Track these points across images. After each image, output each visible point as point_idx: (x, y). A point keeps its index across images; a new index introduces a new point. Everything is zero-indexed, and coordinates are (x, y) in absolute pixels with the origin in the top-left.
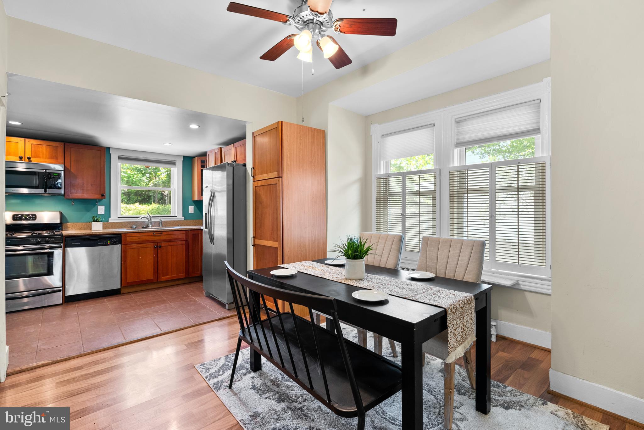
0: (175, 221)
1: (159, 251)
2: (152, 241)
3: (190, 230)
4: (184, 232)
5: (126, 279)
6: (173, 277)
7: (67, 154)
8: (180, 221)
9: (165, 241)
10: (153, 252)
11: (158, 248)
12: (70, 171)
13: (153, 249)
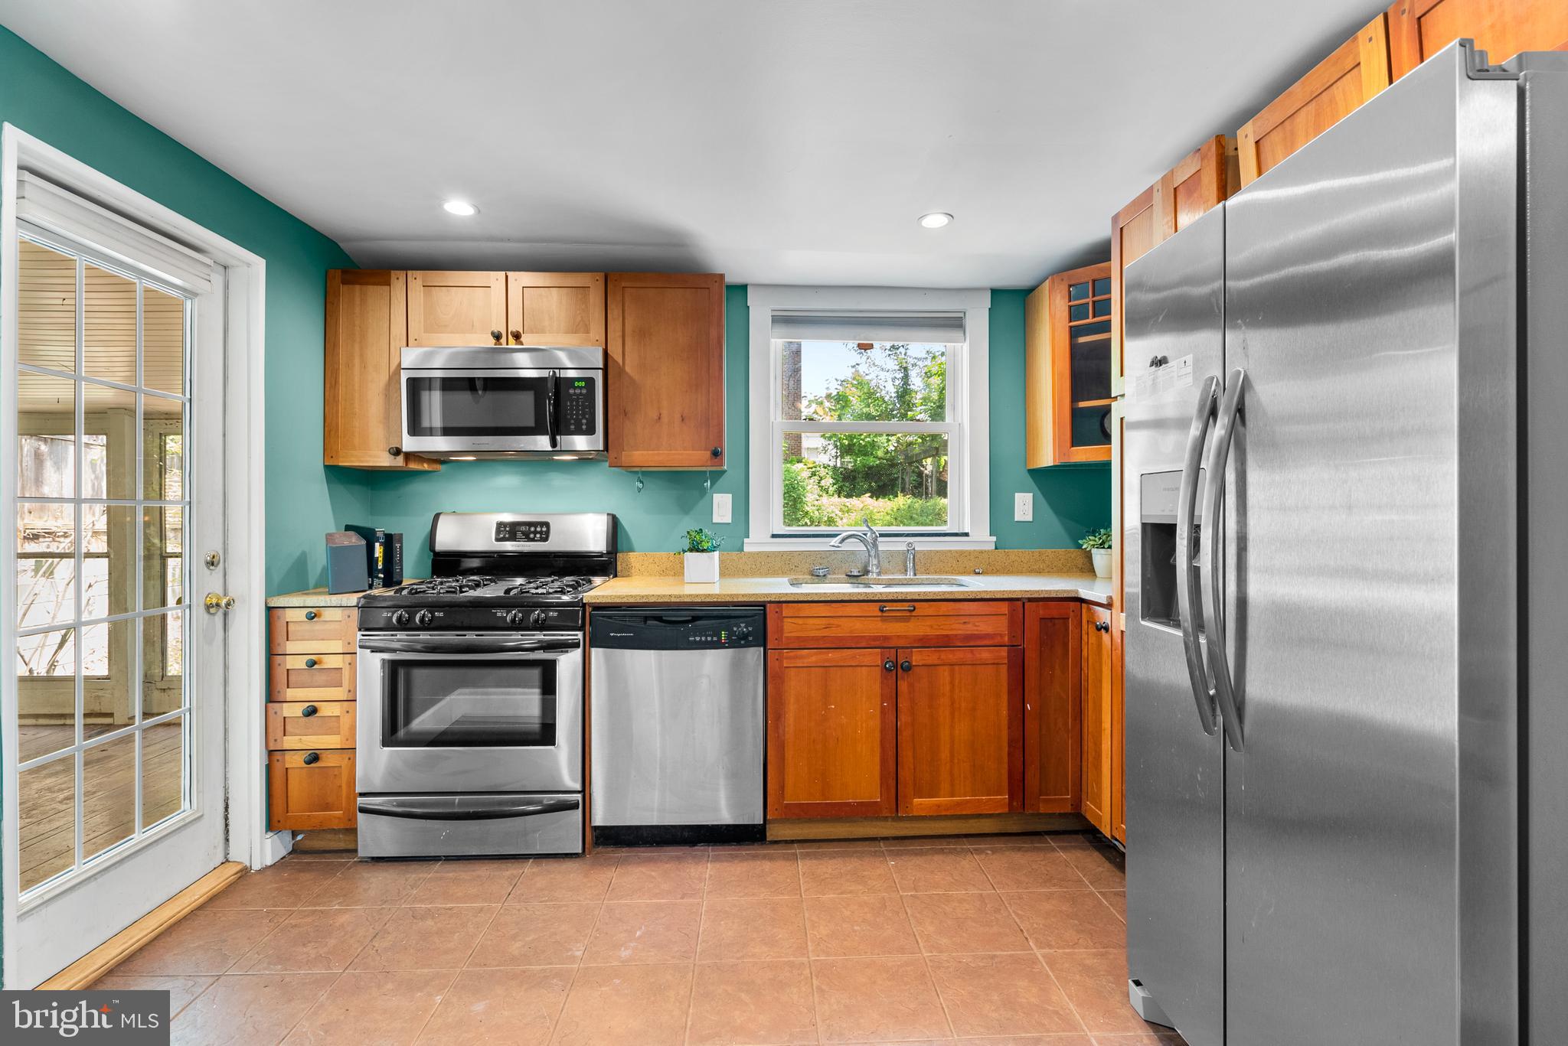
0: (962, 553)
1: (903, 686)
2: (876, 638)
3: (1030, 600)
4: (1004, 608)
5: (782, 788)
6: (958, 804)
7: (614, 313)
8: (981, 552)
9: (924, 643)
10: (877, 687)
11: (900, 671)
12: (621, 371)
13: (877, 672)
